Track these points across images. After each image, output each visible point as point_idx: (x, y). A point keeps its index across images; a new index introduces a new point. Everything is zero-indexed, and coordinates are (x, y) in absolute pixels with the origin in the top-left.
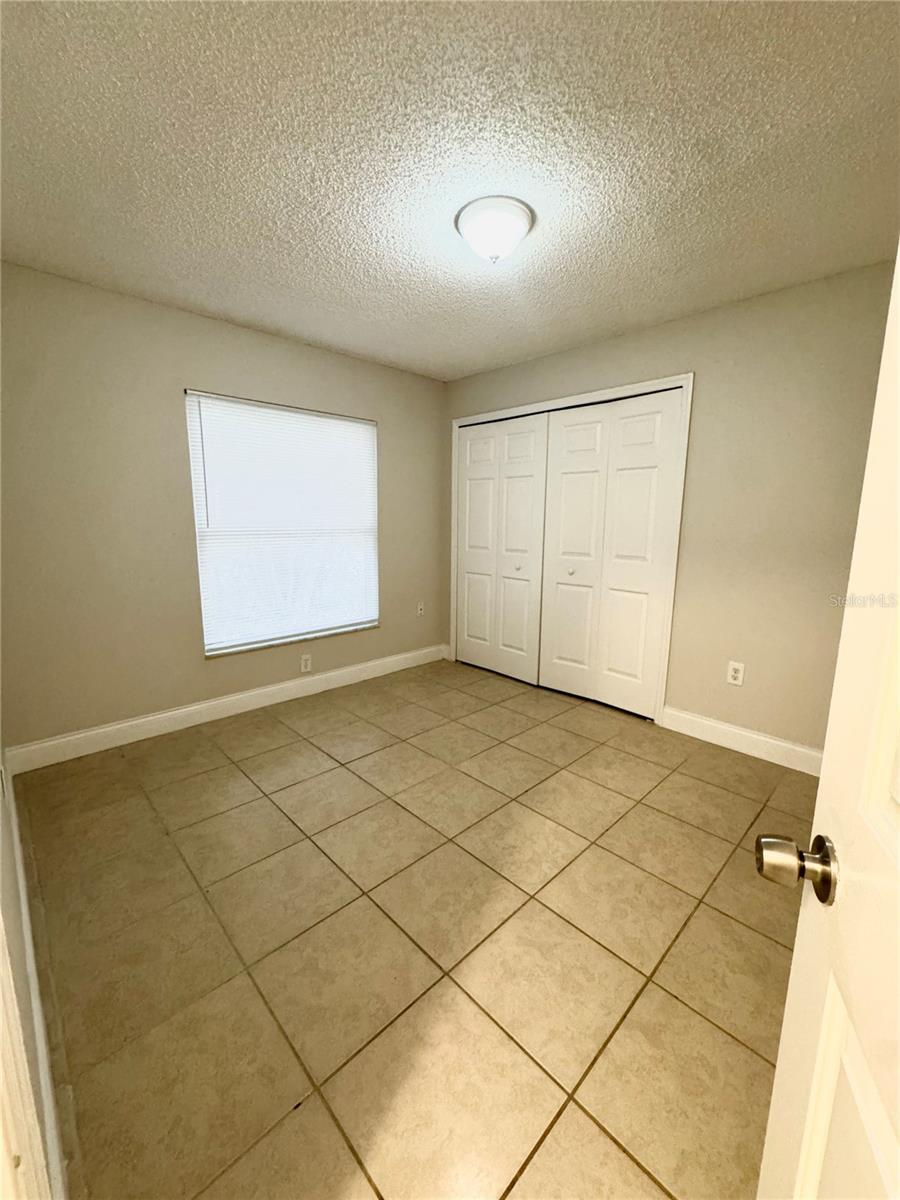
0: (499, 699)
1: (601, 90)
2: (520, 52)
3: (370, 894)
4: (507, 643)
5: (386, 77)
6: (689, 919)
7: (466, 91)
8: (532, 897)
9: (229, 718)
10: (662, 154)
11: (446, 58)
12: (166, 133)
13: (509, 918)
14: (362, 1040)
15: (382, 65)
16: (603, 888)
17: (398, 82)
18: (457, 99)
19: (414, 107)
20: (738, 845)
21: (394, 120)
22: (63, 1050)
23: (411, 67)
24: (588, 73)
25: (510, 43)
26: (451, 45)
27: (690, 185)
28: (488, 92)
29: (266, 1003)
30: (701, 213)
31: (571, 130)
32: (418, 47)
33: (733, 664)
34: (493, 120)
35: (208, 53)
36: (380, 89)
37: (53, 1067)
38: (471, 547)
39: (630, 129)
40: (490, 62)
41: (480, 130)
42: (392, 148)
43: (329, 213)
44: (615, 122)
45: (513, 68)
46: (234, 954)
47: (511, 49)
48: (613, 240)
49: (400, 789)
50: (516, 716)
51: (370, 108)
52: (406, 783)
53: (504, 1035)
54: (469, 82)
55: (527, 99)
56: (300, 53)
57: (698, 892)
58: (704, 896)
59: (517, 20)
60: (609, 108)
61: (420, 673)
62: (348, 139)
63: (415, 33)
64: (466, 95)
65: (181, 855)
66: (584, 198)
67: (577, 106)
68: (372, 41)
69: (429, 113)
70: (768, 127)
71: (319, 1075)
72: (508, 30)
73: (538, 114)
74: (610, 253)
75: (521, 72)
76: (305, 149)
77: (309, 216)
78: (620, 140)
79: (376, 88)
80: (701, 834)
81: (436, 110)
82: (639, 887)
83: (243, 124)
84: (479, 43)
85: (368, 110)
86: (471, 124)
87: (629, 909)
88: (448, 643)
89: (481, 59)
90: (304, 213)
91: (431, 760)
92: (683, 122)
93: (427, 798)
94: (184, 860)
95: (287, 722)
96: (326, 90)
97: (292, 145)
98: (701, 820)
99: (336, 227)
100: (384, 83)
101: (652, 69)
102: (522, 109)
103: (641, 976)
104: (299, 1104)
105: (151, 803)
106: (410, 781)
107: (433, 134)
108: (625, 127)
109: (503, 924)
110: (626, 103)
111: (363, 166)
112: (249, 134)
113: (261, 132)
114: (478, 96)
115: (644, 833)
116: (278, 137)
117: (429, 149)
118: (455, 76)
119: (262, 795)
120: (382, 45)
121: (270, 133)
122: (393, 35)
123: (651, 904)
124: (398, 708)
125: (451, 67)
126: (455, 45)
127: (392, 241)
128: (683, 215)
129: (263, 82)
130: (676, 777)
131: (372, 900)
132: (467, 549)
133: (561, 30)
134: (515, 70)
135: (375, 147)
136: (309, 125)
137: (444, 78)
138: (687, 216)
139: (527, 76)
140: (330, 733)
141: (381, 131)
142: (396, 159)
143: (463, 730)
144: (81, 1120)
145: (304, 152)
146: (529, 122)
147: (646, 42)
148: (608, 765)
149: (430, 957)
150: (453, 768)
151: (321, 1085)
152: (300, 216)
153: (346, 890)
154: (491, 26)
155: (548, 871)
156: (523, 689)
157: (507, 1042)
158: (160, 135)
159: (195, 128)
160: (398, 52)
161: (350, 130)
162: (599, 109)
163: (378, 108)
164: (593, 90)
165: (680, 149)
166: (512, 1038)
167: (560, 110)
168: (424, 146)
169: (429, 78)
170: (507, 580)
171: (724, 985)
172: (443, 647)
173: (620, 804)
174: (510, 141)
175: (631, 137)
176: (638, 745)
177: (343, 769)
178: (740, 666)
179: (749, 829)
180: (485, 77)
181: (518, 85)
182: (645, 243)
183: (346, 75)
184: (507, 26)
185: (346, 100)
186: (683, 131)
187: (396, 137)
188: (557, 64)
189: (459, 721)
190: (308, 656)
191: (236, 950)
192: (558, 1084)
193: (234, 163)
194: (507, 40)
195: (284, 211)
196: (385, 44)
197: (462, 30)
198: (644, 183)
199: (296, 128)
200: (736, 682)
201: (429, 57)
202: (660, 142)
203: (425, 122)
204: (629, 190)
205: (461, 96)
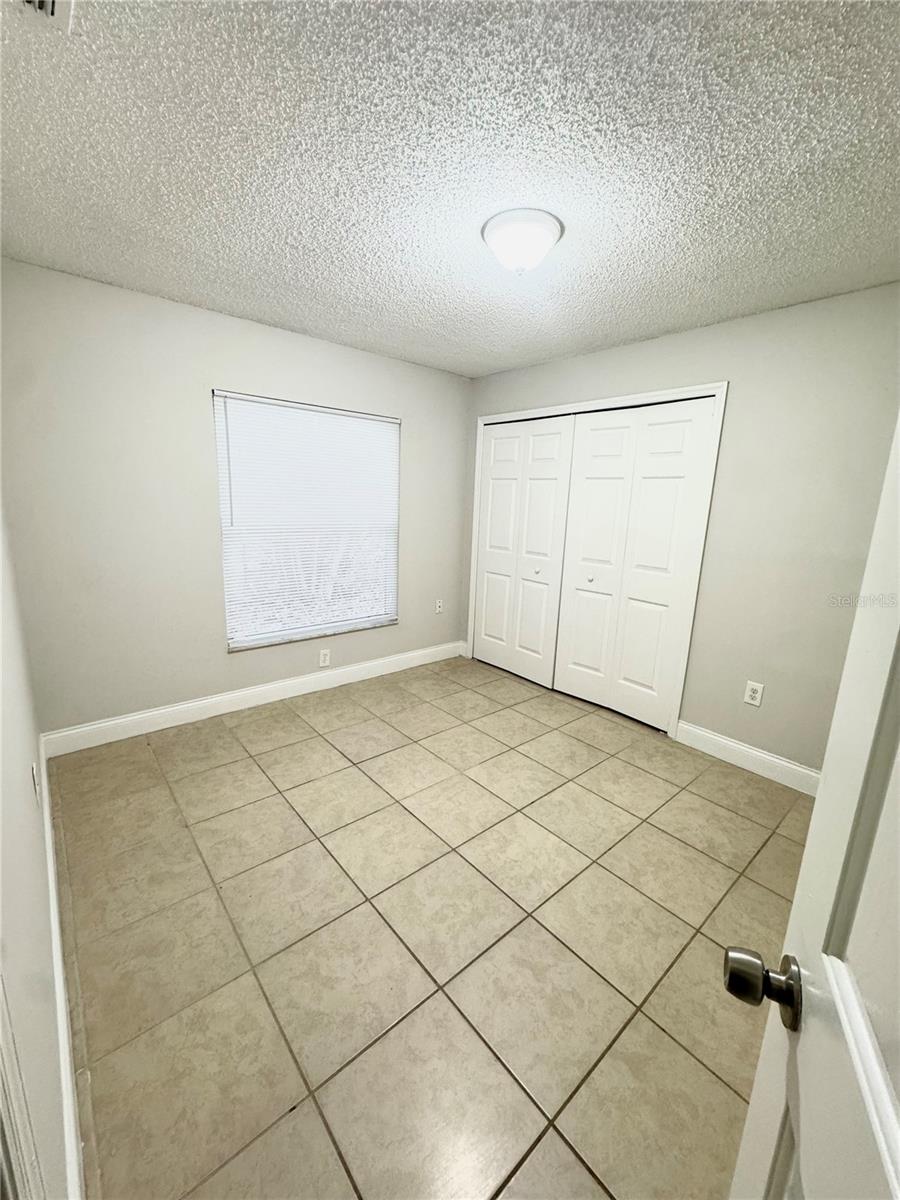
0: (513, 702)
1: (633, 110)
2: (548, 74)
3: (373, 901)
4: (524, 645)
5: (410, 99)
6: (684, 949)
7: (491, 111)
8: (530, 915)
9: (249, 709)
10: (698, 169)
11: (471, 80)
12: (192, 152)
13: (504, 936)
14: (356, 1050)
15: (406, 88)
16: (600, 909)
17: (422, 104)
18: (483, 119)
19: (438, 127)
20: (741, 874)
21: (418, 138)
22: (83, 1035)
23: (436, 90)
24: (620, 93)
25: (538, 66)
26: (476, 68)
27: (729, 199)
28: (515, 112)
29: (269, 1005)
30: (741, 225)
31: (601, 147)
32: (443, 70)
33: (751, 684)
34: (520, 138)
35: (231, 79)
36: (404, 109)
37: (74, 1049)
38: (491, 547)
39: (664, 145)
40: (517, 84)
41: (507, 147)
42: (417, 165)
43: (354, 225)
44: (648, 139)
45: (541, 89)
46: (242, 953)
47: (539, 72)
48: (646, 249)
49: (408, 793)
50: (527, 720)
51: (393, 127)
52: (414, 787)
53: (491, 1054)
54: (495, 103)
55: (555, 118)
56: (323, 79)
57: (696, 921)
58: (701, 927)
59: (545, 44)
60: (642, 125)
61: (437, 670)
62: (371, 157)
63: (439, 58)
64: (492, 115)
65: (198, 850)
66: (615, 211)
67: (608, 124)
68: (395, 66)
69: (455, 132)
70: (815, 142)
71: (315, 1080)
72: (536, 53)
73: (566, 132)
74: (643, 261)
75: (549, 94)
76: (329, 165)
77: (334, 227)
78: (653, 156)
79: (399, 109)
80: (704, 860)
81: (461, 129)
82: (637, 912)
83: (266, 143)
84: (506, 66)
85: (392, 130)
86: (498, 142)
87: (625, 935)
88: (466, 640)
89: (508, 81)
90: (329, 224)
91: (441, 763)
92: (722, 138)
93: (434, 805)
94: (201, 854)
95: (304, 717)
96: (348, 113)
97: (316, 162)
98: (706, 845)
99: (361, 237)
100: (408, 105)
101: (688, 89)
102: (550, 128)
103: (631, 1005)
104: (294, 1108)
105: (172, 794)
106: (419, 785)
107: (459, 152)
108: (659, 143)
109: (499, 940)
110: (660, 121)
111: (387, 181)
112: (273, 153)
113: (286, 152)
114: (505, 116)
115: (646, 855)
116: (302, 155)
117: (454, 166)
118: (480, 98)
119: (276, 791)
120: (406, 70)
121: (294, 151)
122: (417, 61)
123: (647, 929)
124: (413, 707)
125: (476, 88)
126: (480, 68)
127: (417, 250)
128: (721, 227)
129: (286, 105)
130: (685, 796)
131: (374, 906)
132: (488, 549)
133: (591, 54)
134: (543, 92)
135: (400, 164)
136: (332, 144)
137: (469, 99)
138: (725, 229)
139: (556, 96)
140: (345, 730)
141: (406, 149)
142: (421, 174)
143: (473, 733)
144: (97, 1105)
145: (328, 168)
146: (557, 140)
147: (682, 62)
148: (616, 779)
149: (426, 970)
150: (462, 774)
151: (315, 1090)
152: (325, 227)
153: (350, 896)
154: (518, 50)
155: (547, 889)
156: (536, 692)
157: (493, 1062)
158: (185, 154)
159: (220, 148)
160: (422, 75)
161: (373, 148)
162: (631, 127)
163: (402, 128)
164: (625, 109)
165: (718, 164)
166: (499, 1059)
167: (591, 128)
168: (449, 162)
169: (454, 99)
170: (526, 582)
171: (714, 1022)
172: (461, 644)
173: (627, 821)
174: (538, 157)
175: (666, 153)
176: (649, 757)
177: (354, 770)
178: (759, 687)
179: (755, 856)
180: (512, 98)
181: (547, 105)
182: (680, 253)
183: (369, 97)
184: (535, 50)
185: (369, 121)
186: (721, 147)
187: (420, 154)
188: (587, 84)
189: (472, 723)
190: (327, 651)
191: (244, 949)
192: (540, 1109)
193: (258, 179)
194: (534, 63)
195: (309, 223)
196: (409, 68)
197: (487, 55)
198: (680, 197)
199: (320, 146)
200: (752, 702)
201: (453, 80)
202: (696, 157)
203: (450, 140)
204: (663, 203)
205: (487, 117)
